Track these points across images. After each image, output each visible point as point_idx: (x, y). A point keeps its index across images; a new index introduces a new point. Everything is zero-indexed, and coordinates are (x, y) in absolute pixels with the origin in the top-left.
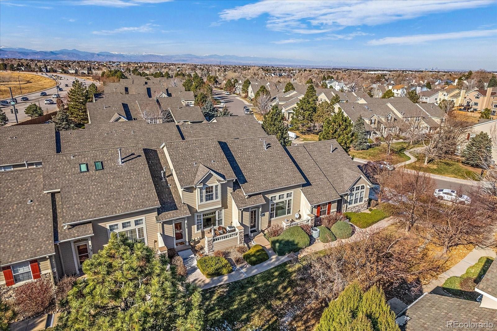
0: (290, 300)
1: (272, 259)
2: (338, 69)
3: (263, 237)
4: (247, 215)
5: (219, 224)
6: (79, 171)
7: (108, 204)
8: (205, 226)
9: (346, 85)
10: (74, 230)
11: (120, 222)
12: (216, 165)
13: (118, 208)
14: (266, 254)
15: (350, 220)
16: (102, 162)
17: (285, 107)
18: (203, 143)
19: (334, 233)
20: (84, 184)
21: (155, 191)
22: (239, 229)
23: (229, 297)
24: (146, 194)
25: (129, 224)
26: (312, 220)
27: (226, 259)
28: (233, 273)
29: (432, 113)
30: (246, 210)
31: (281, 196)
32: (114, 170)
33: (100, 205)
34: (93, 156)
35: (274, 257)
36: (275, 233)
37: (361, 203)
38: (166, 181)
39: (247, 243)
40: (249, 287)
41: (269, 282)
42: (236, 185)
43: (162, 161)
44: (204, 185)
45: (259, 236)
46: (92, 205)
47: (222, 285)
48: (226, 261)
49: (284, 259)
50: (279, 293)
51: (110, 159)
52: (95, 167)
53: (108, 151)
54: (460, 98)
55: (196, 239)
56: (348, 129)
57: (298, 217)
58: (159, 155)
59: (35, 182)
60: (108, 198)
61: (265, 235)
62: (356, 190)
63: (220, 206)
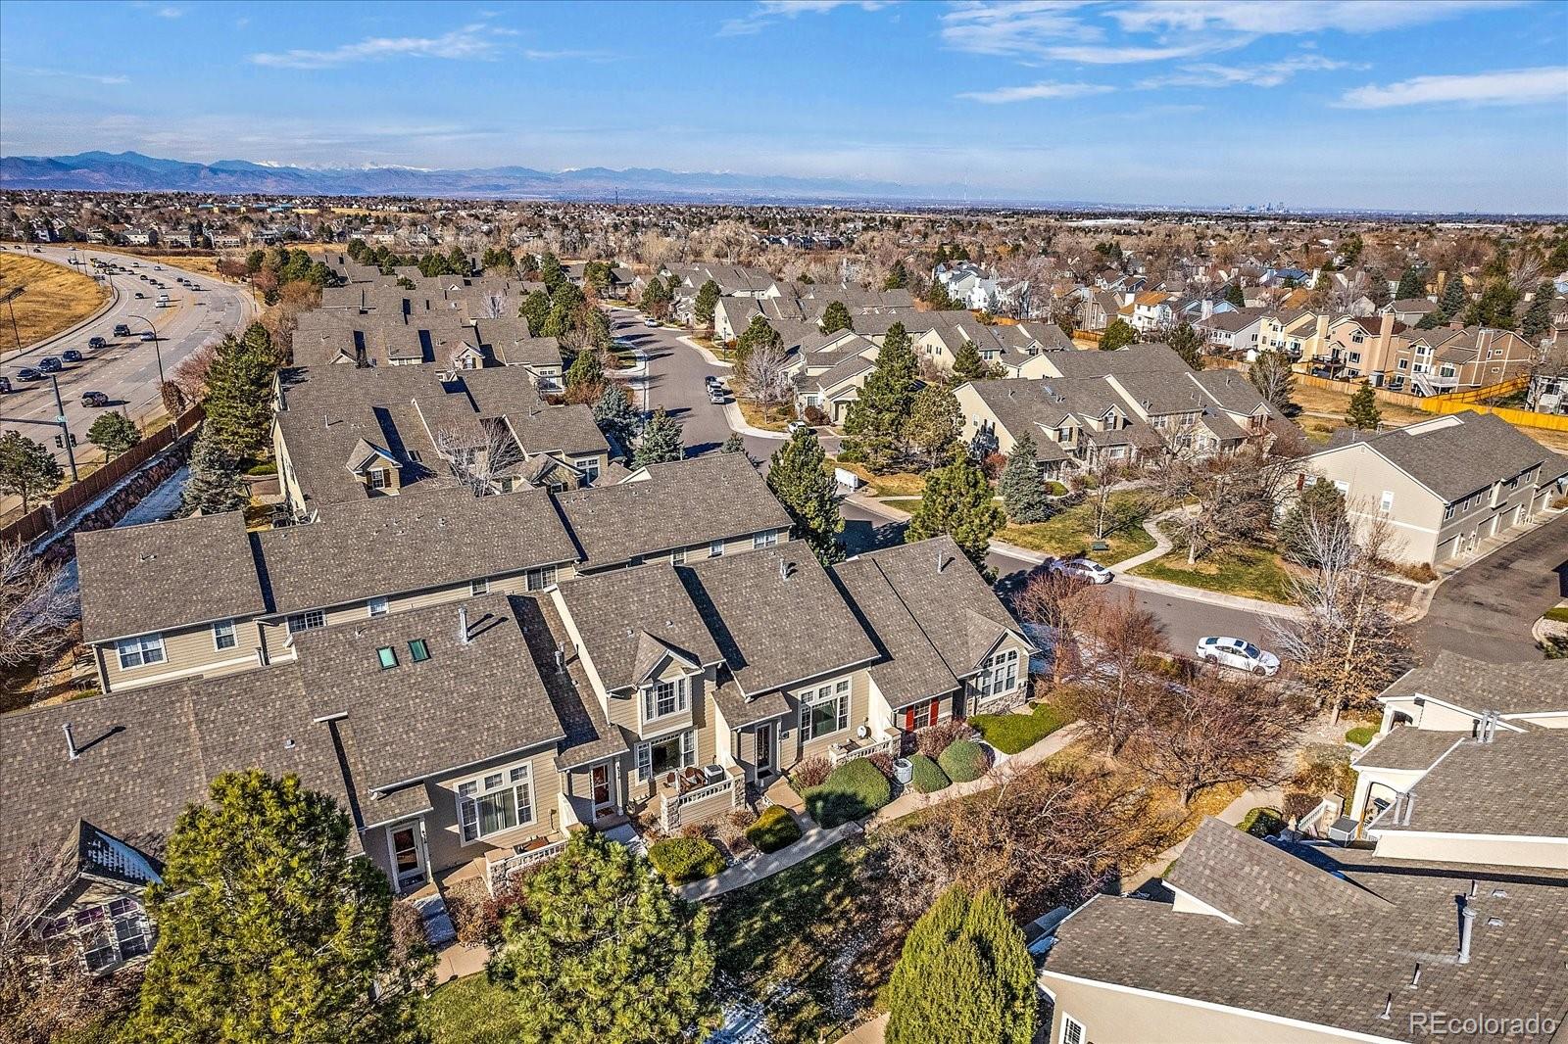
0: (850, 922)
1: (810, 836)
2: (983, 211)
3: (787, 786)
4: (750, 740)
5: (687, 762)
6: (378, 665)
7: (455, 738)
8: (656, 771)
9: (1004, 286)
10: (390, 802)
11: (480, 778)
12: (677, 632)
13: (477, 747)
14: (796, 826)
15: (983, 734)
16: (424, 641)
17: (826, 386)
18: (644, 577)
19: (945, 770)
20: (396, 696)
21: (548, 701)
22: (734, 777)
23: (724, 923)
24: (531, 710)
25: (498, 779)
26: (895, 742)
27: (710, 842)
28: (728, 872)
29: (1228, 398)
30: (748, 730)
31: (824, 691)
32: (453, 658)
33: (438, 743)
34: (403, 628)
35: (813, 832)
36: (815, 775)
37: (1011, 691)
38: (567, 674)
39: (752, 803)
40: (765, 901)
41: (805, 888)
42: (723, 676)
43: (551, 625)
44: (656, 681)
45: (778, 786)
46: (421, 743)
47: (706, 899)
48: (711, 848)
49: (835, 835)
50: (826, 909)
51: (441, 632)
52: (410, 655)
53: (432, 612)
54: (1316, 338)
55: (637, 799)
56: (982, 506)
57: (863, 733)
58: (544, 611)
59: (290, 697)
60: (451, 725)
61: (790, 781)
62: (998, 663)
63: (690, 724)
